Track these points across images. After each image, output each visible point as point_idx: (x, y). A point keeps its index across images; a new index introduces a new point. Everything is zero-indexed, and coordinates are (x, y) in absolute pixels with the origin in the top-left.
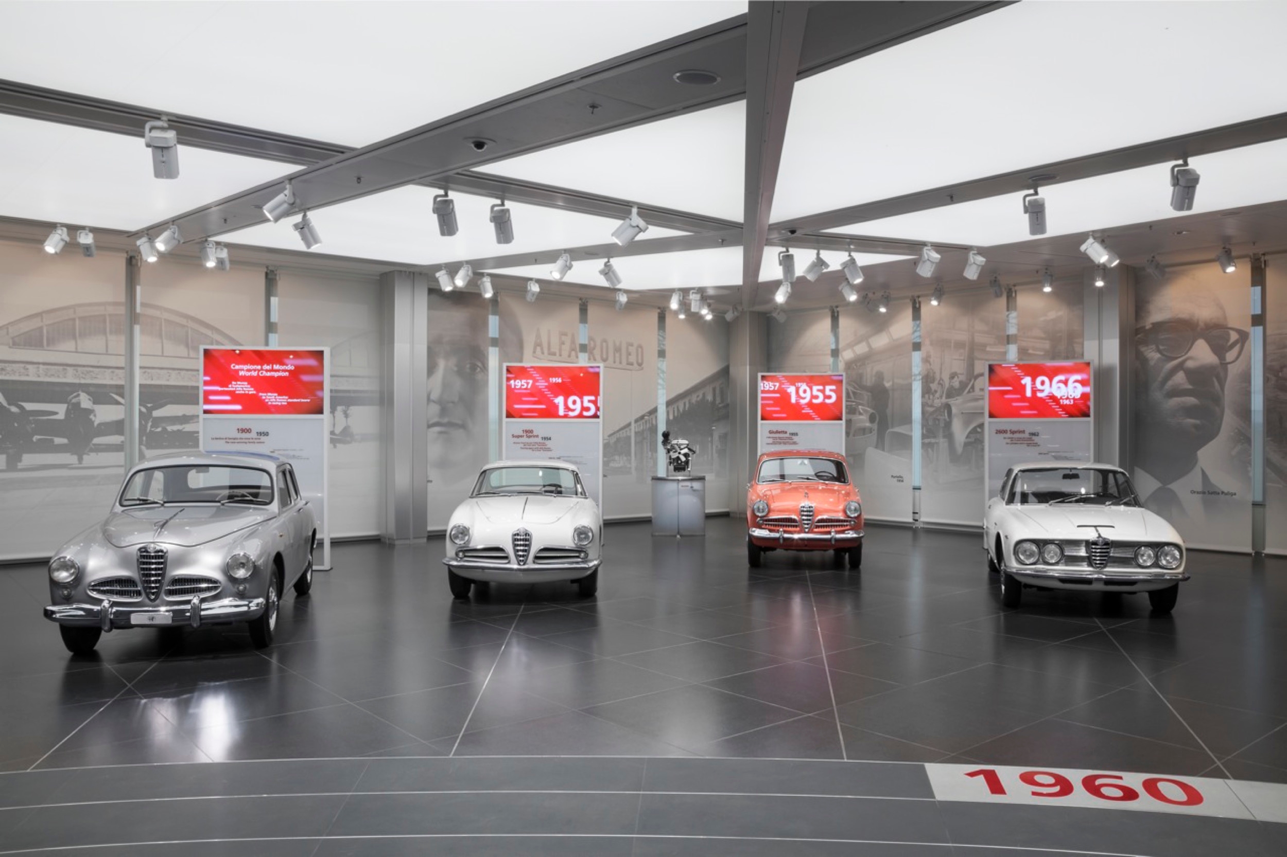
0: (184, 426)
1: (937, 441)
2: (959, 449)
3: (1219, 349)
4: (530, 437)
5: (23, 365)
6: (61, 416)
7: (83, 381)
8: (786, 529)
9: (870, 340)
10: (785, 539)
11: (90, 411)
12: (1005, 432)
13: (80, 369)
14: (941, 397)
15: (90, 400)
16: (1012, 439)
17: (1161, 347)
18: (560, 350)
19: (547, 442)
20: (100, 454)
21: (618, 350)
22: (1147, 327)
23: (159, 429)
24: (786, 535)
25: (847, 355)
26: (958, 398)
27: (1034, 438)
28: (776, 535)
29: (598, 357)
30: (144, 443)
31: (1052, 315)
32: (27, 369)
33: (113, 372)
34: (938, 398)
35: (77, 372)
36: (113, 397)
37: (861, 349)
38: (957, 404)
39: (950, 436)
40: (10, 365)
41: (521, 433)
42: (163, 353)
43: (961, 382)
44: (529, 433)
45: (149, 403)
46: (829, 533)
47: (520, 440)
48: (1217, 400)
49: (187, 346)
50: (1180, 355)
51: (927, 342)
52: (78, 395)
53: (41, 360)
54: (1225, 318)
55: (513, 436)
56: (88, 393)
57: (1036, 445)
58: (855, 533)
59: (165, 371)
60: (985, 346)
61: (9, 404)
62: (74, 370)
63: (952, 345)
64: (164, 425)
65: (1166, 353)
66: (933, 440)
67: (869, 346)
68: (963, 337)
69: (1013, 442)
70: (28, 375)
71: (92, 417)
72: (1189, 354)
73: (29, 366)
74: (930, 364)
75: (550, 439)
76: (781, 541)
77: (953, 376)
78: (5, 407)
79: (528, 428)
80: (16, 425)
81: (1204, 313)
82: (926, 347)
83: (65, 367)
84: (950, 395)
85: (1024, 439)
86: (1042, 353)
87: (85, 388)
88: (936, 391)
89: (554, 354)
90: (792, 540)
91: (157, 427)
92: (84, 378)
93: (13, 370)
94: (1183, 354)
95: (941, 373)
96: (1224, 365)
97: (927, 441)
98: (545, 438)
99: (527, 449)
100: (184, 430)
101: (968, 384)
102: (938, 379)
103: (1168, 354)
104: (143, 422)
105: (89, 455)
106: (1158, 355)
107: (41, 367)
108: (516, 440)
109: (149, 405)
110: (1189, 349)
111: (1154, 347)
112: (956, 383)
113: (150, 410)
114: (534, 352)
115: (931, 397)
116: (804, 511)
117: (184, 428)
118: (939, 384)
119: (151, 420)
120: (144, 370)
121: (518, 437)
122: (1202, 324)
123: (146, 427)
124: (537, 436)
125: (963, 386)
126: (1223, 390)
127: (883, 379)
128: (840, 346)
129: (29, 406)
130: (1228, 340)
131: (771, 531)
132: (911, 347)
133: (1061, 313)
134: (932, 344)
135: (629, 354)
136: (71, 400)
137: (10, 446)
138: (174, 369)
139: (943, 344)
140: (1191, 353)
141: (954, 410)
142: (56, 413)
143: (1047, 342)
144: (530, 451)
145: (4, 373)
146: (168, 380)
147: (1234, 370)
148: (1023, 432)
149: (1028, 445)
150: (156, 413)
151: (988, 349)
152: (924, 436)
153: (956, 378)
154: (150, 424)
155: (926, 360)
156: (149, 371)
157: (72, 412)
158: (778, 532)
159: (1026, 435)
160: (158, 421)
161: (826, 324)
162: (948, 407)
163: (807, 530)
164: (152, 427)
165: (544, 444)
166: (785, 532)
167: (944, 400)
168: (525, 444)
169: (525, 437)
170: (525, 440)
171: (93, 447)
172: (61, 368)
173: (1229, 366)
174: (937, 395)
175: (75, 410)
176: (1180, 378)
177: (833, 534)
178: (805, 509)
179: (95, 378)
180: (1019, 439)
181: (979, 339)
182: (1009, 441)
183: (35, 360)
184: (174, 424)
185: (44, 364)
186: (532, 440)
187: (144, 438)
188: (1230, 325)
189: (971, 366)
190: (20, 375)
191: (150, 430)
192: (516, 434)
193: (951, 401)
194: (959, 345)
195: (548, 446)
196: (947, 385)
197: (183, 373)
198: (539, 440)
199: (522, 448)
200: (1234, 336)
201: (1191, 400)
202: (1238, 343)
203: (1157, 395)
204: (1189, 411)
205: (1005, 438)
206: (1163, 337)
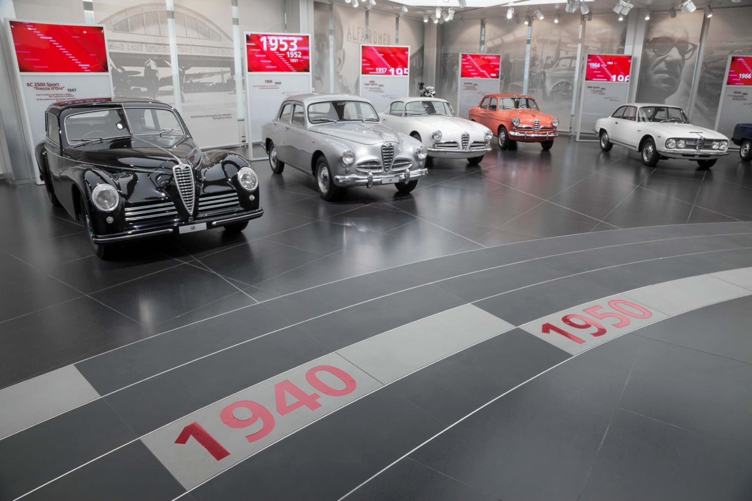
0: (200, 79)
1: (537, 90)
2: (548, 94)
3: (683, 52)
4: (372, 85)
5: (120, 43)
6: (142, 75)
7: (151, 53)
8: (528, 132)
9: (503, 37)
10: (527, 137)
11: (156, 71)
12: (591, 87)
13: (148, 45)
14: (541, 68)
15: (155, 64)
16: (594, 91)
17: (656, 50)
18: (358, 37)
19: (381, 87)
20: (163, 96)
21: (380, 37)
22: (650, 40)
23: (189, 82)
24: (528, 135)
25: (489, 44)
26: (550, 69)
27: (603, 90)
28: (523, 135)
29: (373, 41)
30: (183, 89)
31: (604, 31)
32: (123, 45)
33: (164, 47)
34: (539, 69)
35: (147, 47)
36: (165, 62)
37: (498, 42)
38: (549, 72)
39: (544, 88)
40: (115, 43)
41: (369, 83)
42: (187, 35)
43: (552, 61)
44: (372, 82)
45: (183, 66)
46: (545, 134)
47: (369, 86)
48: (678, 76)
49: (198, 31)
50: (663, 54)
51: (535, 40)
52: (149, 62)
53: (129, 40)
54: (688, 38)
55: (365, 84)
56: (153, 60)
57: (603, 94)
58: (554, 134)
59: (189, 47)
60: (567, 43)
61: (117, 67)
62: (146, 46)
63: (549, 42)
64: (191, 79)
65: (657, 53)
66: (534, 89)
67: (502, 40)
68: (556, 39)
69: (595, 92)
70: (124, 49)
71: (157, 75)
72: (668, 54)
73: (124, 44)
74: (536, 52)
75: (383, 86)
76: (525, 138)
77: (548, 58)
78: (115, 69)
79: (372, 80)
80: (122, 80)
81: (678, 35)
82: (534, 43)
83: (141, 44)
84: (545, 68)
85: (599, 91)
86: (596, 49)
87: (152, 56)
88: (538, 65)
89: (355, 39)
90: (531, 137)
91: (188, 80)
92: (151, 51)
93: (116, 46)
94: (665, 54)
95: (542, 56)
96: (684, 60)
97: (531, 89)
98: (380, 85)
99: (371, 91)
100: (200, 82)
101: (555, 63)
102: (540, 59)
103: (659, 54)
104: (181, 78)
105: (158, 97)
106: (654, 54)
107: (130, 44)
108: (366, 86)
109: (183, 67)
110: (669, 52)
111: (652, 49)
112: (549, 61)
113: (184, 70)
114: (348, 38)
115: (535, 68)
116: (536, 124)
117: (200, 81)
118: (540, 61)
119: (185, 76)
120: (179, 46)
121: (368, 84)
122: (676, 40)
123: (183, 80)
124: (376, 84)
125: (553, 63)
126: (681, 70)
127: (509, 58)
128: (485, 40)
129: (127, 69)
130: (687, 49)
131: (520, 133)
132: (526, 42)
133: (608, 30)
134: (538, 41)
135: (385, 40)
136: (146, 65)
137: (120, 93)
138: (193, 45)
139: (544, 42)
140: (670, 54)
141: (547, 75)
142: (139, 73)
143: (600, 44)
144: (373, 92)
145: (112, 48)
146: (191, 52)
147: (688, 63)
148: (599, 88)
149: (600, 94)
150: (187, 72)
151: (568, 45)
152: (529, 87)
153: (549, 59)
154: (184, 79)
155: (534, 49)
156: (181, 46)
157: (148, 72)
158: (524, 133)
159: (600, 89)
160: (189, 76)
161: (478, 27)
162: (544, 73)
163: (536, 133)
164: (185, 80)
165: (380, 89)
166: (527, 133)
167: (542, 70)
168: (371, 88)
169: (371, 85)
170: (370, 86)
171: (159, 93)
172: (139, 45)
173: (686, 61)
174: (539, 67)
175: (148, 69)
176: (662, 65)
177: (547, 134)
178: (536, 123)
179: (157, 51)
180: (597, 91)
181: (564, 40)
182: (592, 92)
183: (126, 40)
184: (195, 78)
185: (131, 42)
186: (374, 86)
187: (183, 87)
188: (690, 42)
189: (558, 53)
190: (120, 49)
191: (185, 83)
192: (366, 83)
193: (546, 70)
194: (553, 43)
195: (382, 90)
196: (544, 63)
197: (197, 47)
198: (377, 86)
199: (369, 91)
200: (690, 47)
201: (666, 76)
202: (692, 50)
203: (651, 72)
204: (665, 81)
205: (591, 90)
206: (657, 45)
